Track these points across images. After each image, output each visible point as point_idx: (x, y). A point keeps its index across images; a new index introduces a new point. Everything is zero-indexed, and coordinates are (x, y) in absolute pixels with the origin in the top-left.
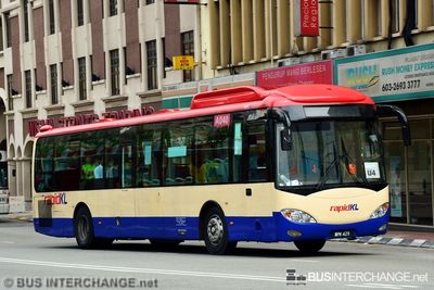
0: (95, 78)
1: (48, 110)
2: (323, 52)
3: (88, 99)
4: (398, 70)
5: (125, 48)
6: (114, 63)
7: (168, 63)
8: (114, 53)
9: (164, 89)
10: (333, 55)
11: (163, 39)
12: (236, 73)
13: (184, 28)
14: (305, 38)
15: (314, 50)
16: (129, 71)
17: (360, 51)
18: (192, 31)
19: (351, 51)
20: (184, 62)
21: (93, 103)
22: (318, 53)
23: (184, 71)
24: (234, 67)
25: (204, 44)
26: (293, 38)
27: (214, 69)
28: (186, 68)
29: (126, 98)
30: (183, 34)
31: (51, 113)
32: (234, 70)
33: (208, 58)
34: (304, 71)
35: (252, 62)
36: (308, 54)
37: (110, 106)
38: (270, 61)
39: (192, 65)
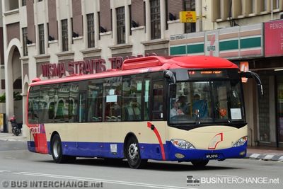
1: (59, 56)
3: (96, 47)
9: (172, 38)
12: (235, 25)
21: (100, 51)
23: (185, 24)
24: (233, 20)
25: (205, 1)
27: (214, 22)
28: (190, 20)
29: (131, 46)
31: (62, 58)
32: (234, 22)
33: (209, 12)
37: (116, 52)
38: (270, 13)
39: (195, 19)
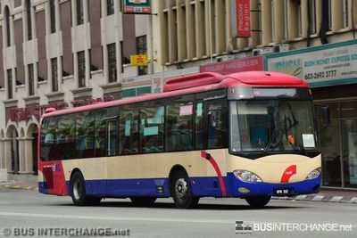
0: (65, 74)
1: (26, 100)
2: (254, 50)
3: (59, 91)
4: (318, 63)
5: (89, 50)
6: (81, 61)
7: (126, 61)
8: (80, 54)
9: (124, 81)
10: (262, 52)
11: (121, 42)
12: (181, 68)
13: (138, 33)
14: (239, 39)
15: (246, 49)
16: (93, 68)
17: (284, 48)
18: (145, 36)
19: (277, 49)
20: (140, 60)
21: (63, 94)
22: (251, 50)
23: (139, 67)
24: (180, 63)
25: (155, 45)
26: (229, 40)
27: (163, 65)
28: (141, 64)
29: (91, 90)
30: (138, 38)
31: (29, 103)
32: (180, 65)
33: (159, 56)
34: (239, 65)
35: (195, 59)
36: (241, 52)
37: (77, 96)
38: (209, 58)
39: (145, 63)
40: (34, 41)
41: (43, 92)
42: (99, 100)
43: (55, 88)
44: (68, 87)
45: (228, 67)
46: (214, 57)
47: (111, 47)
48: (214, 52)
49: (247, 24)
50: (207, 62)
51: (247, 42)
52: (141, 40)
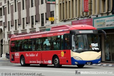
0: (27, 23)
2: (90, 16)
4: (111, 21)
5: (35, 16)
6: (33, 19)
7: (47, 19)
8: (32, 17)
9: (46, 26)
10: (92, 17)
11: (46, 13)
12: (65, 22)
13: (51, 10)
14: (84, 13)
15: (87, 16)
16: (36, 21)
17: (100, 16)
18: (54, 11)
19: (97, 16)
20: (52, 19)
21: (26, 30)
22: (88, 16)
24: (65, 20)
25: (57, 14)
26: (81, 13)
27: (59, 21)
28: (52, 20)
29: (35, 29)
30: (51, 12)
31: (15, 32)
32: (65, 21)
33: (58, 18)
34: (85, 21)
35: (70, 19)
36: (85, 17)
37: (31, 30)
38: (75, 19)
39: (53, 20)
40: (17, 12)
41: (20, 29)
42: (38, 32)
43: (24, 28)
44: (28, 27)
45: (81, 22)
46: (76, 19)
47: (42, 14)
48: (76, 17)
49: (87, 8)
50: (74, 20)
51: (87, 14)
52: (52, 12)
